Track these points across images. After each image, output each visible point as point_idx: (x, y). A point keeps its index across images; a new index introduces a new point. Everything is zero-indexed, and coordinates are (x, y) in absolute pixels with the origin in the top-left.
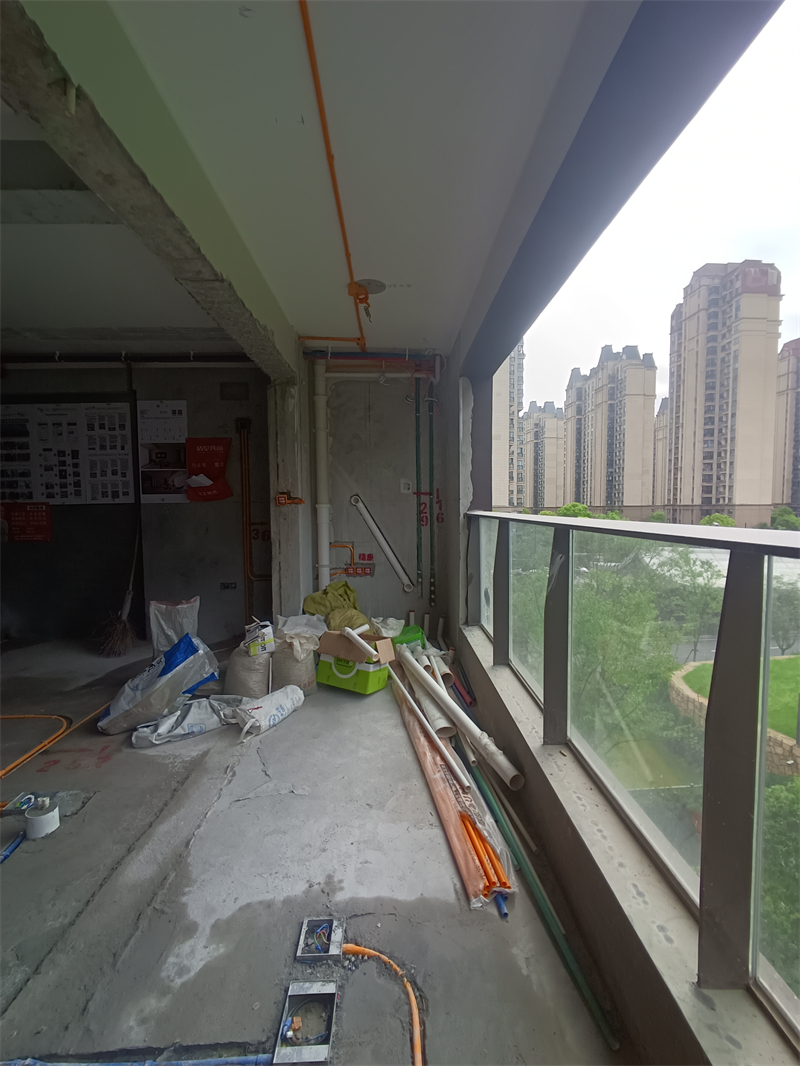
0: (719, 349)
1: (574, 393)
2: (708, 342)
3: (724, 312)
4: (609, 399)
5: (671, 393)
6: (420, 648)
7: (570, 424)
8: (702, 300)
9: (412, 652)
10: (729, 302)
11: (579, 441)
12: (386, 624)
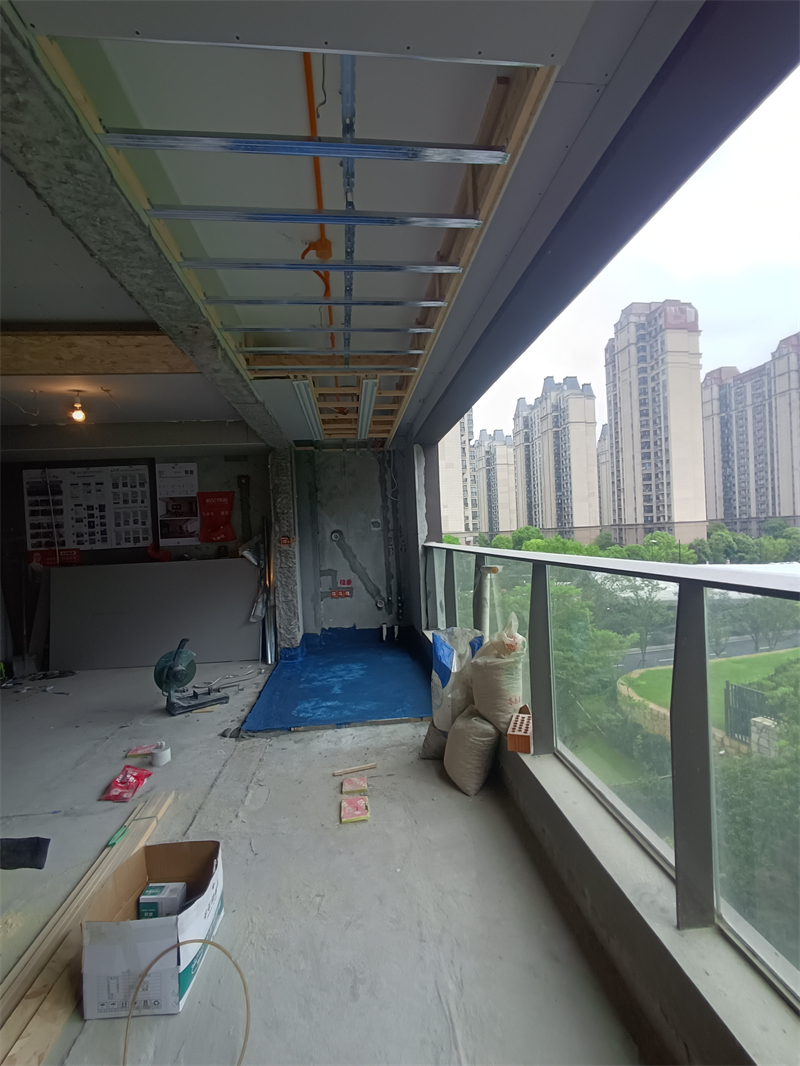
0: (649, 380)
1: (520, 421)
2: (639, 373)
3: (651, 346)
4: (554, 427)
5: (610, 420)
7: (518, 450)
8: (631, 335)
10: (654, 337)
11: (528, 467)
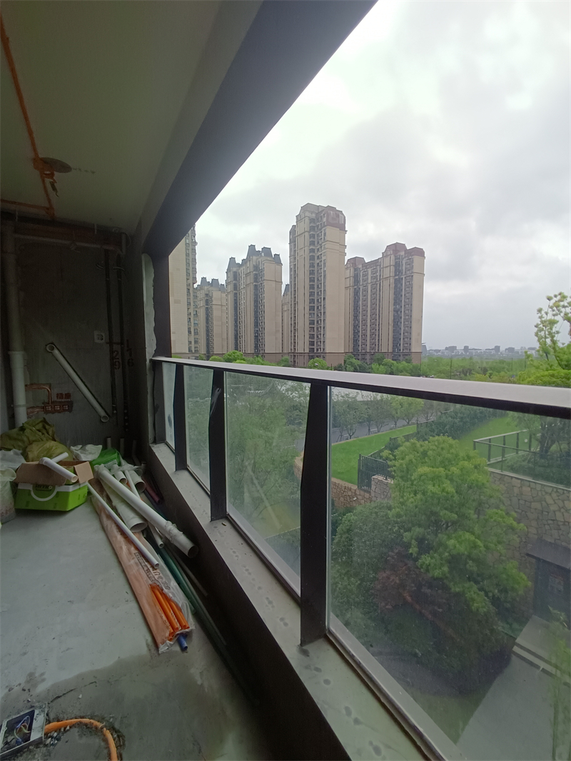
0: (316, 258)
1: (231, 275)
2: (310, 252)
3: (318, 235)
4: (255, 282)
5: (291, 282)
6: (116, 466)
7: (229, 296)
8: (305, 225)
9: (110, 470)
10: (321, 229)
11: (236, 308)
12: (85, 450)
